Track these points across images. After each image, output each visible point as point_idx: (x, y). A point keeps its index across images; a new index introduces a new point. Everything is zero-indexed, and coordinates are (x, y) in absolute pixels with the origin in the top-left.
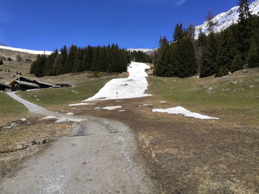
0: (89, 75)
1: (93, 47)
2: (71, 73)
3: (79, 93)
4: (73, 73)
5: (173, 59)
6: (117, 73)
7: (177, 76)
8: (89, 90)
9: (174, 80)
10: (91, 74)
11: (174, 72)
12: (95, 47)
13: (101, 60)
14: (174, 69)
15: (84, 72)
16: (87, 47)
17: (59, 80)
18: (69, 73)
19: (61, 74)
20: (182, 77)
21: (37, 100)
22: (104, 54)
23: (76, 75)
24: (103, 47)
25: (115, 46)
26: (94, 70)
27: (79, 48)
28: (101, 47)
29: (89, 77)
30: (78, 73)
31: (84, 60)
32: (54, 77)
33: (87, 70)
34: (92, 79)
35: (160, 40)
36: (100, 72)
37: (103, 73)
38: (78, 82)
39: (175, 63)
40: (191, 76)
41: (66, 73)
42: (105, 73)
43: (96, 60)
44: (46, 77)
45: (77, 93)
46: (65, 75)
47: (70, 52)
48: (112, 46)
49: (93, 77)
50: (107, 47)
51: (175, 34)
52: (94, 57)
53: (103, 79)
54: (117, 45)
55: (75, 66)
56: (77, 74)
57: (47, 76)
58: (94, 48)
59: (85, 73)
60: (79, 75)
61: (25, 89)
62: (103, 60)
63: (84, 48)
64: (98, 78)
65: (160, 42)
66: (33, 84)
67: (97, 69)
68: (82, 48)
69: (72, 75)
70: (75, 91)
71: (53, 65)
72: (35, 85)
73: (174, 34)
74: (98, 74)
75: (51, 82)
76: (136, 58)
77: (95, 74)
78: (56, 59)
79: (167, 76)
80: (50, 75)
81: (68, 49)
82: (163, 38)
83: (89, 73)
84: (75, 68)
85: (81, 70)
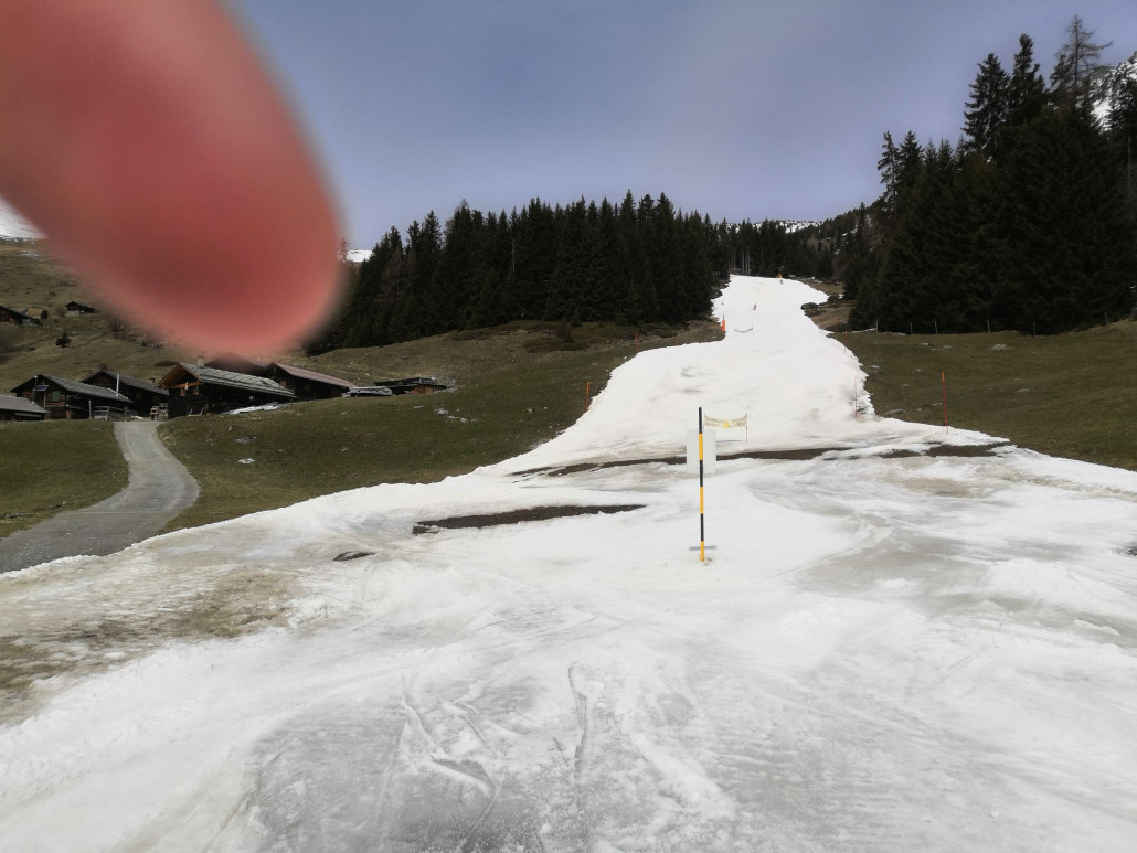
0: (534, 337)
1: (554, 210)
2: (453, 333)
3: (475, 424)
4: (463, 329)
5: (981, 230)
6: (666, 326)
7: (1009, 327)
8: (529, 407)
9: (997, 347)
10: (545, 336)
11: (987, 305)
12: (564, 208)
13: (591, 268)
14: (992, 285)
15: (512, 324)
16: (524, 210)
17: (398, 364)
18: (446, 331)
19: (410, 339)
20: (1046, 329)
21: (243, 461)
22: (607, 236)
23: (474, 341)
24: (598, 205)
25: (655, 204)
26: (558, 317)
27: (492, 218)
28: (592, 206)
29: (532, 348)
30: (483, 330)
31: (513, 268)
32: (375, 350)
33: (526, 317)
34: (548, 357)
35: (885, 154)
36: (586, 325)
37: (601, 326)
38: (483, 371)
39: (997, 256)
40: (1099, 319)
41: (432, 333)
42: (609, 326)
43: (568, 269)
44: (340, 350)
45: (463, 420)
46: (424, 341)
47: (450, 238)
48: (642, 205)
49: (552, 347)
50: (616, 210)
51: (976, 110)
52: (558, 254)
53: (599, 354)
54: (664, 200)
55: (472, 298)
56: (480, 336)
57: (348, 346)
58: (559, 210)
59: (515, 328)
60: (488, 340)
61: (224, 404)
62: (599, 265)
63: (514, 215)
64: (575, 350)
65: (884, 165)
66: (266, 380)
67: (573, 308)
68: (503, 216)
69: (457, 339)
70: (452, 412)
71: (376, 300)
72: (273, 385)
73: (969, 111)
74: (575, 332)
75: (360, 371)
76: (751, 255)
77: (562, 333)
78: (388, 272)
79: (949, 327)
80: (361, 345)
81: (442, 228)
82: (899, 142)
83: (535, 328)
84: (469, 307)
85: (497, 317)
